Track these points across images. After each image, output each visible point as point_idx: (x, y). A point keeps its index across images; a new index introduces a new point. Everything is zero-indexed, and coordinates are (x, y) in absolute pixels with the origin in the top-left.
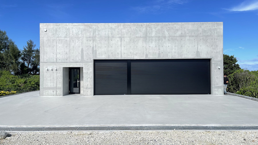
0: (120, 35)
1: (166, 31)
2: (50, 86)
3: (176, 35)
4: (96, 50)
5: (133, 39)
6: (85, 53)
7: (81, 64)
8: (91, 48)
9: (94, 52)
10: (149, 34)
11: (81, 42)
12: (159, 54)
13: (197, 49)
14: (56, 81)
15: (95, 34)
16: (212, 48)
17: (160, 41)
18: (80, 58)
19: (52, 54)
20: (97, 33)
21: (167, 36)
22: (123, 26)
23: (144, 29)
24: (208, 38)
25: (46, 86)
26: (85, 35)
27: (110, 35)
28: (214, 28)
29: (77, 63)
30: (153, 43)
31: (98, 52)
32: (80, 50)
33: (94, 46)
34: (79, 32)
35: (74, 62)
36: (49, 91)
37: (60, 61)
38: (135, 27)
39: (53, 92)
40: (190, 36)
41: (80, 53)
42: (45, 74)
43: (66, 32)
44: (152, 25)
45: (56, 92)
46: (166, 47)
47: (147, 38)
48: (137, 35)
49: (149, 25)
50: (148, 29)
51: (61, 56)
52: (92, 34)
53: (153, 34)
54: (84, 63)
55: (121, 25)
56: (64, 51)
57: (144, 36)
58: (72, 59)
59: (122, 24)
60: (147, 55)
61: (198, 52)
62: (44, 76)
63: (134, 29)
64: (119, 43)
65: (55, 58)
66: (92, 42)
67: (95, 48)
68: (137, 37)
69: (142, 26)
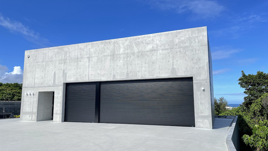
0: (88, 56)
1: (135, 46)
2: (27, 111)
3: (146, 50)
4: (66, 73)
5: (100, 59)
6: (57, 76)
7: (53, 88)
8: (62, 70)
9: (64, 74)
10: (116, 51)
11: (54, 65)
12: (128, 74)
13: (172, 65)
14: (32, 106)
15: (66, 57)
16: (192, 62)
17: (129, 59)
18: (52, 82)
19: (32, 79)
20: (68, 55)
21: (136, 52)
22: (92, 45)
23: (112, 46)
25: (25, 111)
26: (58, 58)
27: (79, 56)
28: (194, 36)
29: (50, 88)
30: (121, 61)
31: (67, 75)
32: (53, 73)
33: (65, 68)
34: (53, 55)
35: (48, 86)
36: (27, 116)
37: (37, 86)
38: (103, 46)
39: (30, 116)
40: (162, 50)
41: (53, 76)
42: (25, 99)
43: (43, 57)
44: (120, 40)
45: (32, 117)
46: (135, 64)
47: (115, 56)
48: (105, 54)
49: (117, 42)
50: (116, 45)
51: (38, 81)
52: (63, 56)
53: (122, 51)
54: (55, 87)
55: (89, 44)
56: (41, 76)
57: (112, 54)
58: (46, 83)
60: (114, 76)
62: (24, 101)
63: (102, 47)
64: (87, 64)
65: (34, 82)
66: (63, 64)
67: (65, 70)
68: (104, 56)
69: (109, 43)
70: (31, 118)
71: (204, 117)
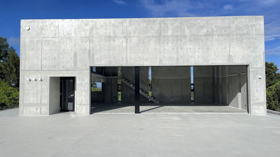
0: (125, 35)
1: (186, 29)
2: (32, 102)
3: (200, 34)
4: (93, 54)
5: (142, 39)
6: (79, 58)
7: (73, 72)
8: (87, 51)
9: (91, 55)
10: (163, 33)
11: (74, 43)
12: (178, 59)
13: (228, 52)
14: (40, 95)
15: (92, 33)
16: (249, 50)
17: (179, 42)
18: (72, 65)
19: (36, 60)
20: (94, 32)
21: (188, 35)
22: (130, 22)
23: (157, 26)
24: (244, 37)
25: (27, 102)
26: (79, 34)
27: (112, 35)
29: (69, 72)
30: (169, 44)
31: (96, 57)
32: (73, 54)
33: (91, 49)
35: (65, 69)
36: (31, 108)
37: (46, 69)
38: (145, 24)
39: (37, 109)
40: (218, 35)
41: (73, 57)
42: (26, 86)
44: (168, 20)
45: (41, 109)
46: (187, 49)
47: (161, 38)
48: (148, 34)
49: (163, 21)
50: (163, 25)
51: (48, 62)
52: (88, 32)
53: (170, 33)
54: (77, 72)
55: (126, 21)
56: (52, 56)
57: (158, 35)
58: (62, 65)
59: (128, 20)
60: (161, 61)
61: (230, 56)
62: (25, 89)
63: (144, 26)
64: (124, 44)
65: (40, 64)
66: (88, 43)
67: (92, 51)
68: (147, 37)
69: (154, 22)
70: (39, 110)
71: (260, 104)
